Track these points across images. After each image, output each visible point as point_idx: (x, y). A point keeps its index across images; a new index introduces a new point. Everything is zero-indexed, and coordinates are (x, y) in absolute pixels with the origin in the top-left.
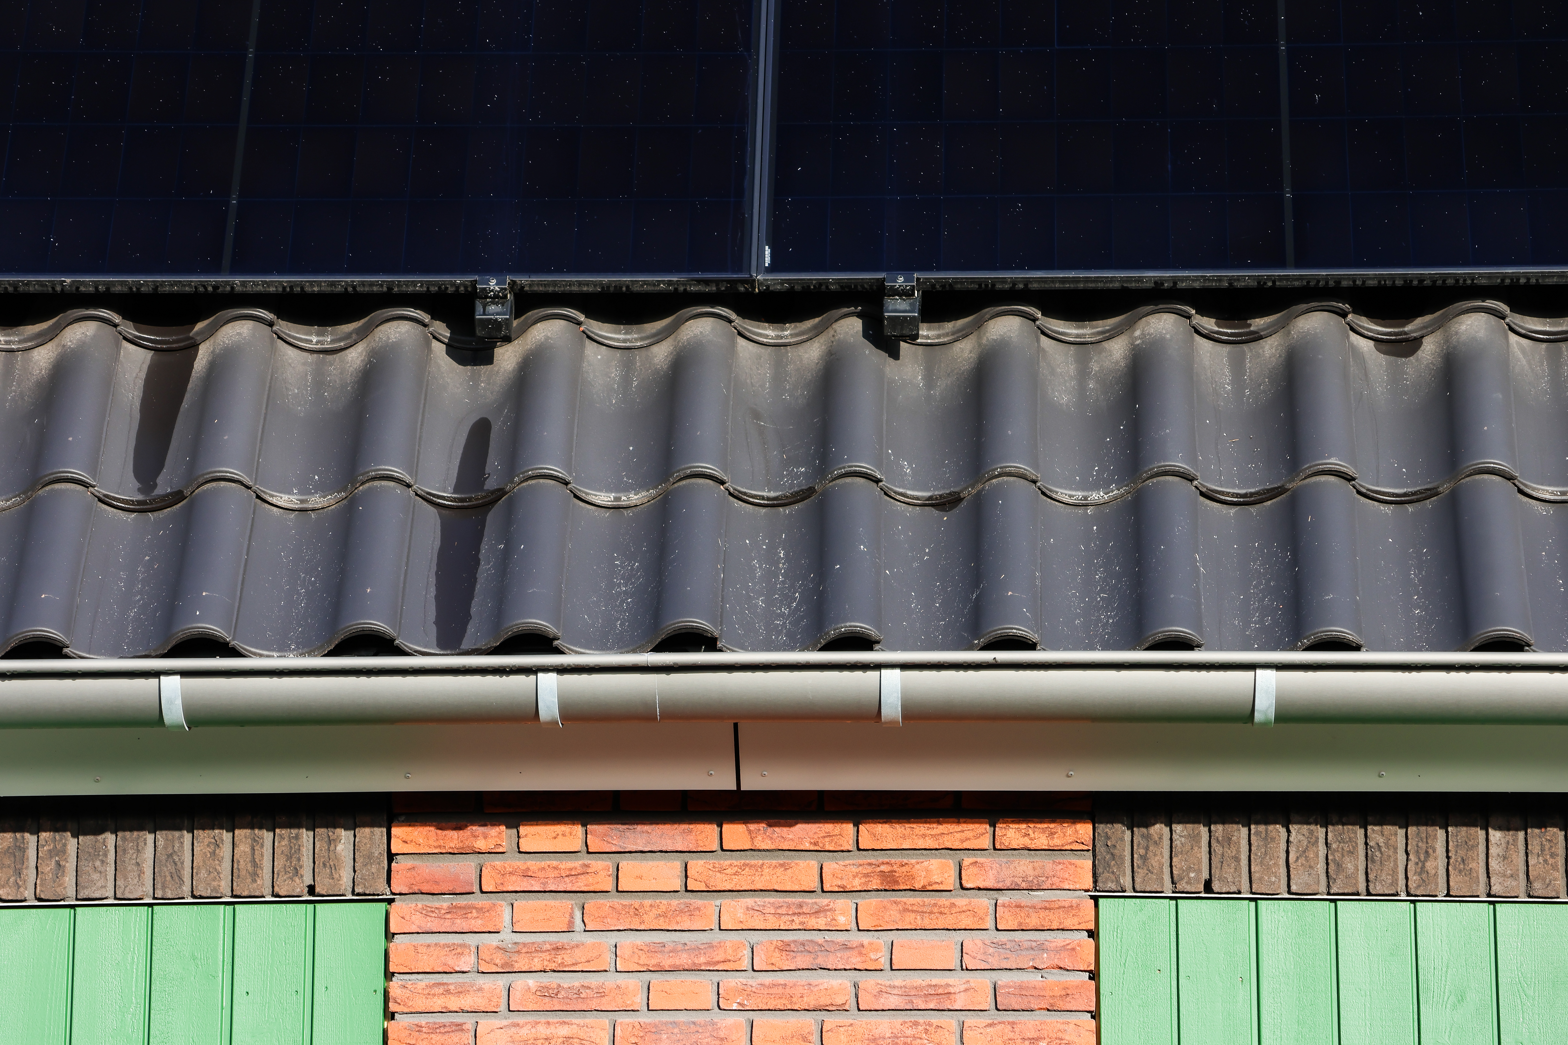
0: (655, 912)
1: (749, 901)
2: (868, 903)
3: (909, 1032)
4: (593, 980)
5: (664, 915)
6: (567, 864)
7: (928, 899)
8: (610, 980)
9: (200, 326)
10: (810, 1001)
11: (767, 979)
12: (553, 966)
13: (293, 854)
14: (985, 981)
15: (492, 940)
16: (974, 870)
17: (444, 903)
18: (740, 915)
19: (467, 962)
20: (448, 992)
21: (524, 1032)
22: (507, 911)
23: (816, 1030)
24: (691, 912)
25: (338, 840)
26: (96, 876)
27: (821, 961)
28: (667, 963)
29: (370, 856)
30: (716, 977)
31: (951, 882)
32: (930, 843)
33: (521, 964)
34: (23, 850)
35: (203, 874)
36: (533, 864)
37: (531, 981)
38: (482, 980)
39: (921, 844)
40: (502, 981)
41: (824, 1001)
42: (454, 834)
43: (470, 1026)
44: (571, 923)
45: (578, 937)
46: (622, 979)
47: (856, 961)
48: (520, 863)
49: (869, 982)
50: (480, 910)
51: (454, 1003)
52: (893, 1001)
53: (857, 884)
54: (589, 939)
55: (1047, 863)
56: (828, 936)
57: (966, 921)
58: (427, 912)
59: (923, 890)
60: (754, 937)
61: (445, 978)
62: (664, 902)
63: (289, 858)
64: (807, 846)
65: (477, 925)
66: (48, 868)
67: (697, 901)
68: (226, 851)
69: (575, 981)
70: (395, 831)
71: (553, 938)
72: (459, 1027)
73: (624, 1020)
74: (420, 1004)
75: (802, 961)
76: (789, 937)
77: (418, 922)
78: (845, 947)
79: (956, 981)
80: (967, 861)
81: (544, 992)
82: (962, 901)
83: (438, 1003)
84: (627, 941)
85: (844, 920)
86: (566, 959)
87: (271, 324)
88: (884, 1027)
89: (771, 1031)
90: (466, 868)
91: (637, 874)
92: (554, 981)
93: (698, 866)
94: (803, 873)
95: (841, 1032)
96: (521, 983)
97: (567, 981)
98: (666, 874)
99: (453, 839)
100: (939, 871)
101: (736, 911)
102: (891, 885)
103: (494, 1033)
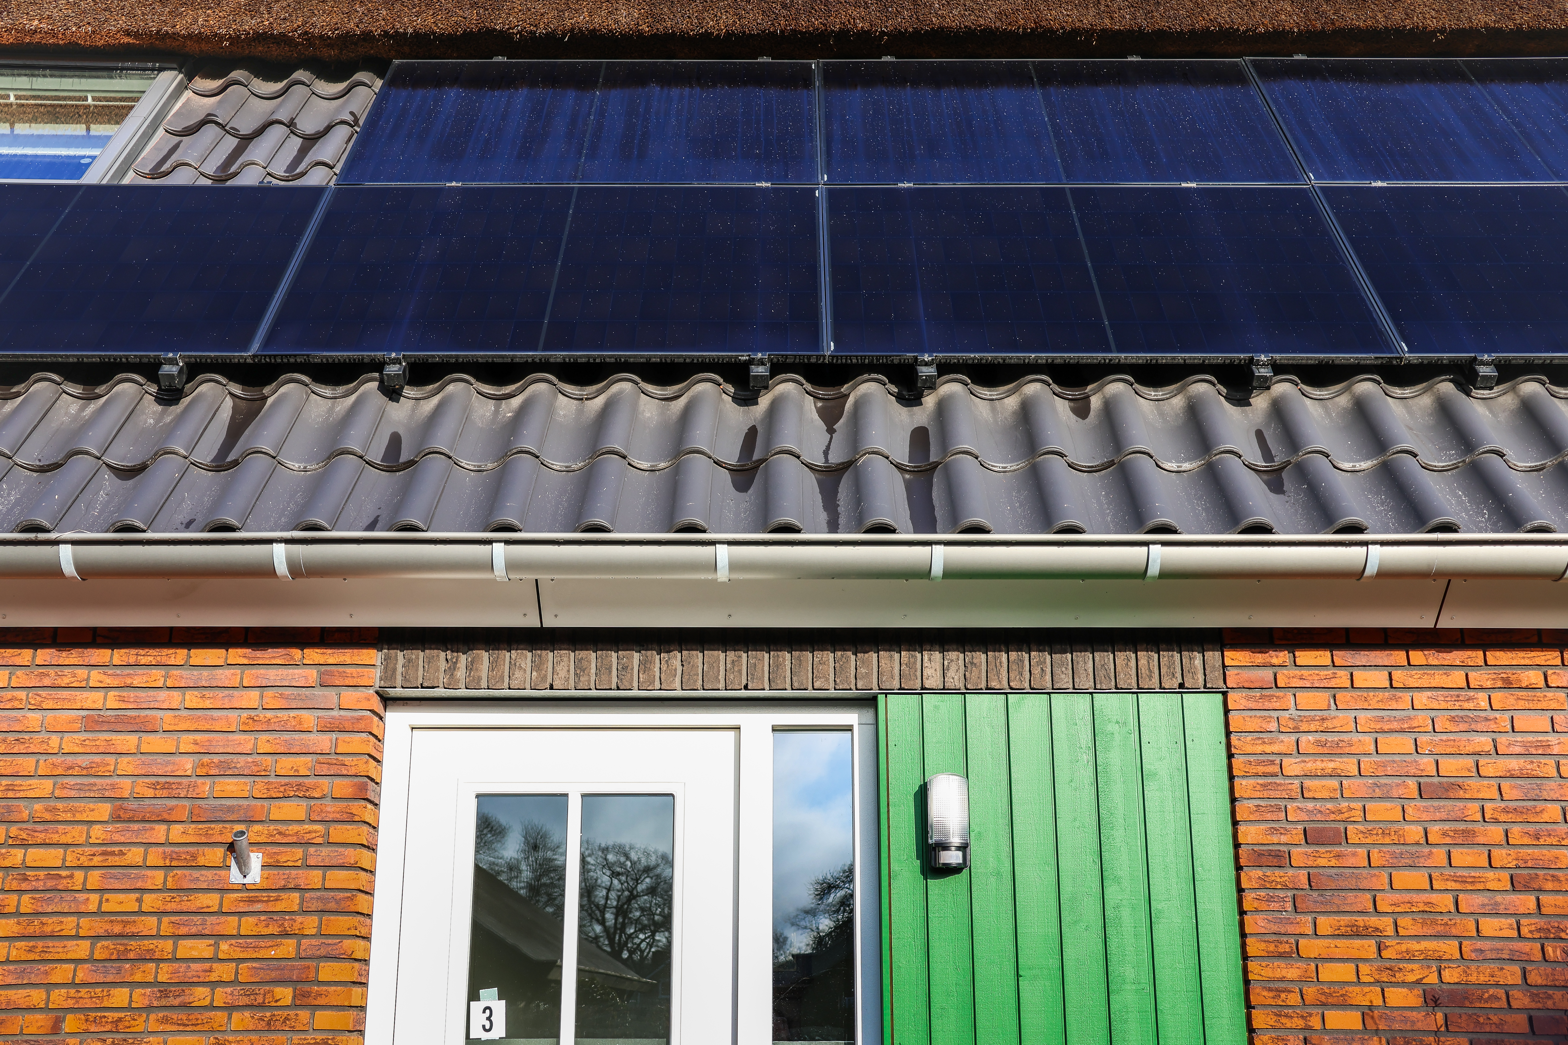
0: (1376, 699)
1: (1429, 694)
2: (1496, 695)
3: (1529, 767)
4: (1345, 737)
5: (1382, 701)
6: (1323, 673)
7: (1531, 693)
8: (1355, 737)
9: (1090, 387)
10: (1470, 749)
11: (1444, 737)
12: (1322, 729)
13: (1170, 665)
15: (1286, 714)
16: (1554, 676)
17: (1257, 693)
18: (1425, 701)
19: (1273, 726)
20: (1264, 743)
21: (1309, 765)
22: (1292, 698)
23: (1473, 765)
24: (1397, 699)
25: (1194, 658)
26: (1063, 676)
27: (1473, 727)
28: (1386, 727)
29: (1214, 667)
30: (1414, 736)
31: (1542, 684)
32: (1527, 662)
33: (1304, 727)
34: (1022, 661)
35: (1122, 676)
36: (1305, 672)
37: (1311, 738)
38: (1282, 737)
39: (1523, 662)
40: (1293, 738)
41: (1478, 749)
42: (1260, 655)
43: (1278, 762)
44: (1329, 705)
45: (1333, 713)
46: (1360, 736)
47: (1493, 727)
48: (1298, 672)
49: (1502, 740)
50: (1277, 697)
51: (1268, 749)
52: (1518, 750)
53: (1489, 684)
54: (1340, 714)
56: (1475, 713)
57: (1554, 705)
58: (1248, 698)
59: (1526, 688)
60: (1433, 714)
61: (1261, 735)
62: (1380, 695)
63: (1169, 667)
64: (1458, 663)
65: (1277, 705)
66: (1036, 671)
67: (1399, 694)
68: (1133, 663)
69: (1335, 738)
70: (1226, 653)
71: (1319, 713)
72: (1272, 762)
73: (1364, 759)
74: (1249, 749)
75: (1463, 727)
76: (1453, 713)
77: (1243, 704)
78: (1487, 719)
79: (1552, 738)
80: (1550, 672)
81: (1318, 743)
82: (1550, 694)
83: (1259, 749)
84: (1362, 716)
85: (1484, 704)
86: (1329, 724)
87: (1132, 385)
88: (1514, 764)
89: (1450, 766)
90: (1268, 674)
91: (1363, 678)
92: (1323, 737)
93: (1397, 674)
94: (1457, 678)
95: (1490, 767)
96: (1304, 738)
97: (1330, 737)
98: (1379, 678)
99: (1259, 658)
100: (1534, 677)
101: (1422, 699)
102: (1508, 685)
103: (1292, 766)
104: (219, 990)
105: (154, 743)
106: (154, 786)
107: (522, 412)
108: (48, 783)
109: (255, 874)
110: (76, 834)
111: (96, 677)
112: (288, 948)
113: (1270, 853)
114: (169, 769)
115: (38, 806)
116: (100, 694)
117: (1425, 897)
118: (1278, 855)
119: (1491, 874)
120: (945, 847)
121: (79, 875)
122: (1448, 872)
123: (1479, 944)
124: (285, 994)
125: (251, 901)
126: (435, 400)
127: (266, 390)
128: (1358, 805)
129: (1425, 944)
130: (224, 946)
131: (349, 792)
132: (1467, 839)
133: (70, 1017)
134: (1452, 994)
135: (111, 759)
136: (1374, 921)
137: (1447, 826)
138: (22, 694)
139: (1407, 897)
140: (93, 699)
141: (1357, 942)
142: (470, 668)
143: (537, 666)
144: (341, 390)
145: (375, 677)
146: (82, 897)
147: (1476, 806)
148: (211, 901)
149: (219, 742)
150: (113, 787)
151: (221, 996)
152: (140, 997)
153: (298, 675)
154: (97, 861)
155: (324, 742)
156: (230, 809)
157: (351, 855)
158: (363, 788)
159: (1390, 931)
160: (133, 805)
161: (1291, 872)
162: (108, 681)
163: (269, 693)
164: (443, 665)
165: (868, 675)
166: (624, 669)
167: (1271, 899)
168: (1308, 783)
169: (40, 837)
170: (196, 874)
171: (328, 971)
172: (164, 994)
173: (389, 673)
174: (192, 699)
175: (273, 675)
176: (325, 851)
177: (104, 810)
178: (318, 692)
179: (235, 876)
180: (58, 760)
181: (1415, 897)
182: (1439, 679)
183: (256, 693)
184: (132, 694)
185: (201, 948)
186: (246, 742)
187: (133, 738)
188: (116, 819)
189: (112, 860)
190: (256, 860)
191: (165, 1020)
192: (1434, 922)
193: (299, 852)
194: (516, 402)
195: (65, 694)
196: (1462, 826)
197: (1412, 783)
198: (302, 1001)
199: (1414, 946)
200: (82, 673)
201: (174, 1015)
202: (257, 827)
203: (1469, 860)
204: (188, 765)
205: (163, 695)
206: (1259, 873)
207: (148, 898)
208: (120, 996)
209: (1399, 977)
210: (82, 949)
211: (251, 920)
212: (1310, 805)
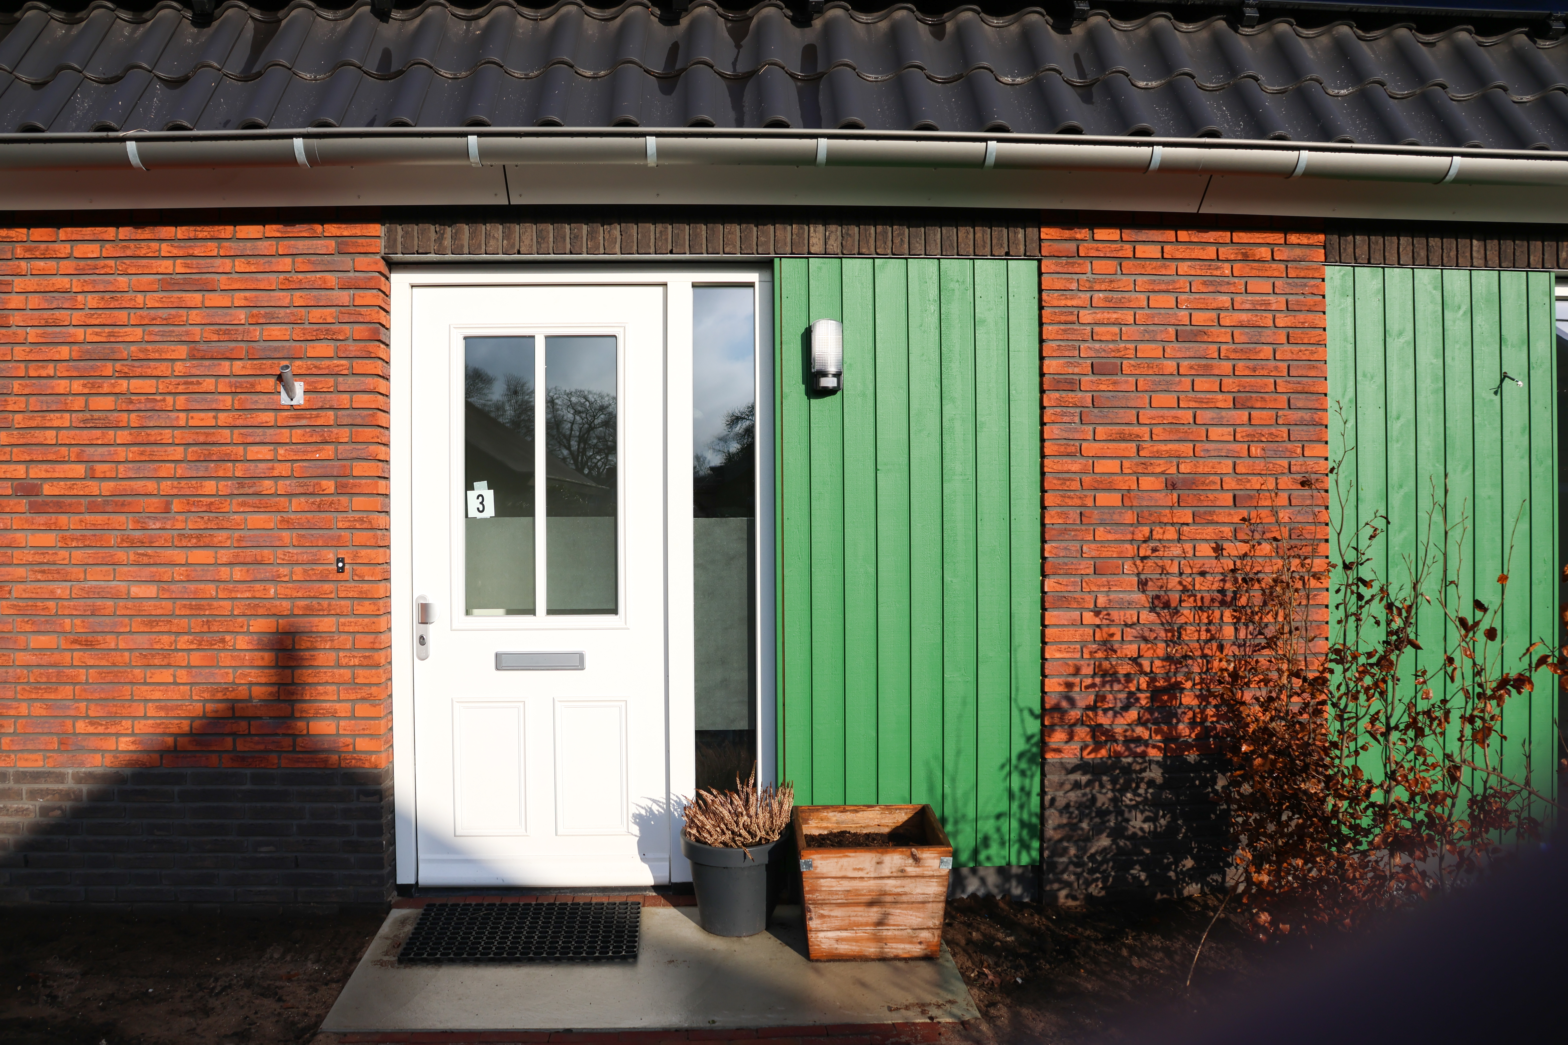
0: (1151, 267)
1: (1189, 263)
2: (1237, 266)
3: (1254, 319)
4: (1127, 295)
5: (1155, 268)
6: (1114, 246)
7: (1261, 264)
8: (1134, 295)
9: (946, 15)
10: (1214, 305)
11: (1197, 296)
12: (1110, 288)
13: (1000, 238)
14: (1283, 299)
15: (1084, 277)
16: (1278, 252)
17: (1064, 260)
18: (1186, 269)
19: (1074, 286)
20: (1067, 298)
21: (1099, 316)
22: (1089, 265)
23: (1216, 317)
24: (1166, 267)
25: (1018, 233)
26: (917, 245)
27: (1219, 289)
28: (1156, 288)
29: (1032, 239)
30: (1176, 295)
31: (1269, 258)
32: (1260, 241)
33: (1097, 287)
34: (887, 233)
35: (963, 245)
36: (1100, 245)
37: (1101, 295)
38: (1080, 294)
39: (1258, 241)
40: (1088, 295)
41: (1220, 305)
42: (1067, 232)
43: (1076, 313)
44: (1116, 271)
45: (1119, 277)
46: (1138, 295)
47: (1233, 289)
48: (1095, 245)
49: (1238, 298)
50: (1079, 264)
51: (1069, 303)
52: (1248, 306)
53: (1232, 257)
54: (1124, 278)
55: (1307, 251)
56: (1221, 279)
57: (1276, 274)
58: (1057, 264)
59: (1258, 261)
60: (1191, 278)
61: (1065, 293)
62: (1154, 263)
63: (999, 239)
64: (1212, 241)
65: (1078, 270)
66: (897, 241)
67: (1168, 263)
68: (971, 236)
69: (1120, 295)
70: (1042, 229)
71: (1109, 277)
72: (1072, 313)
73: (1139, 312)
74: (1056, 303)
75: (1211, 289)
76: (1205, 279)
77: (1053, 268)
78: (1228, 283)
79: (1272, 298)
80: (1276, 249)
81: (1106, 299)
82: (1274, 265)
83: (1063, 303)
84: (1139, 279)
85: (1228, 272)
86: (1115, 285)
87: (979, 14)
88: (1244, 317)
89: (1200, 318)
90: (1072, 246)
91: (1143, 251)
92: (1110, 294)
93: (1167, 248)
94: (1211, 252)
95: (1228, 319)
96: (1096, 295)
97: (1115, 295)
98: (1154, 251)
99: (1067, 234)
100: (1264, 253)
101: (1184, 267)
102: (1246, 259)
103: (1086, 316)
104: (281, 483)
105: (215, 299)
106: (217, 332)
107: (488, 30)
108: (139, 331)
109: (299, 398)
110: (162, 368)
111: (165, 249)
112: (329, 451)
113: (1066, 381)
114: (227, 320)
115: (133, 348)
116: (170, 262)
117: (1173, 412)
118: (1071, 382)
119: (1220, 396)
120: (824, 374)
121: (169, 399)
122: (1192, 395)
123: (1208, 446)
124: (329, 485)
125: (298, 418)
126: (418, 21)
127: (281, 14)
128: (1131, 346)
129: (1170, 446)
130: (281, 451)
131: (366, 335)
132: (1206, 372)
133: (176, 501)
134: (1184, 481)
135: (183, 312)
136: (1136, 429)
137: (1193, 362)
138: (112, 263)
139: (1161, 412)
140: (166, 266)
141: (1123, 445)
142: (454, 237)
143: (507, 236)
144: (340, 13)
145: (381, 245)
146: (174, 415)
147: (1216, 346)
148: (268, 418)
149: (264, 298)
150: (187, 333)
151: (283, 486)
152: (225, 487)
153: (320, 245)
154: (181, 389)
155: (344, 297)
156: (276, 349)
157: (370, 382)
158: (377, 332)
159: (1147, 437)
160: (204, 347)
161: (1080, 394)
162: (175, 252)
163: (299, 259)
164: (433, 236)
165: (767, 243)
166: (575, 238)
167: (1064, 414)
168: (1097, 329)
169: (138, 371)
170: (255, 397)
171: (359, 468)
172: (241, 486)
173: (391, 243)
174: (240, 265)
175: (301, 246)
176: (351, 380)
177: (182, 351)
178: (337, 258)
179: (284, 400)
180: (144, 312)
181: (1166, 412)
182: (1197, 253)
183: (288, 260)
184: (195, 261)
185: (264, 452)
186: (284, 298)
187: (198, 296)
188: (192, 357)
189: (192, 388)
190: (299, 387)
191: (243, 504)
192: (1178, 431)
193: (331, 381)
194: (483, 22)
195: (144, 262)
196: (1204, 362)
197: (1171, 330)
198: (342, 490)
199: (1163, 447)
200: (154, 245)
201: (250, 500)
202: (298, 363)
203: (1206, 387)
204: (242, 316)
205: (218, 262)
206: (1057, 395)
207: (222, 416)
208: (210, 487)
209: (1150, 469)
210: (178, 453)
211: (299, 431)
212: (1097, 345)
